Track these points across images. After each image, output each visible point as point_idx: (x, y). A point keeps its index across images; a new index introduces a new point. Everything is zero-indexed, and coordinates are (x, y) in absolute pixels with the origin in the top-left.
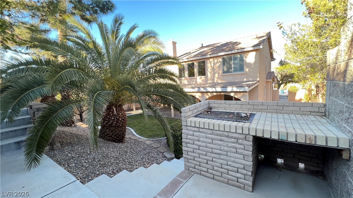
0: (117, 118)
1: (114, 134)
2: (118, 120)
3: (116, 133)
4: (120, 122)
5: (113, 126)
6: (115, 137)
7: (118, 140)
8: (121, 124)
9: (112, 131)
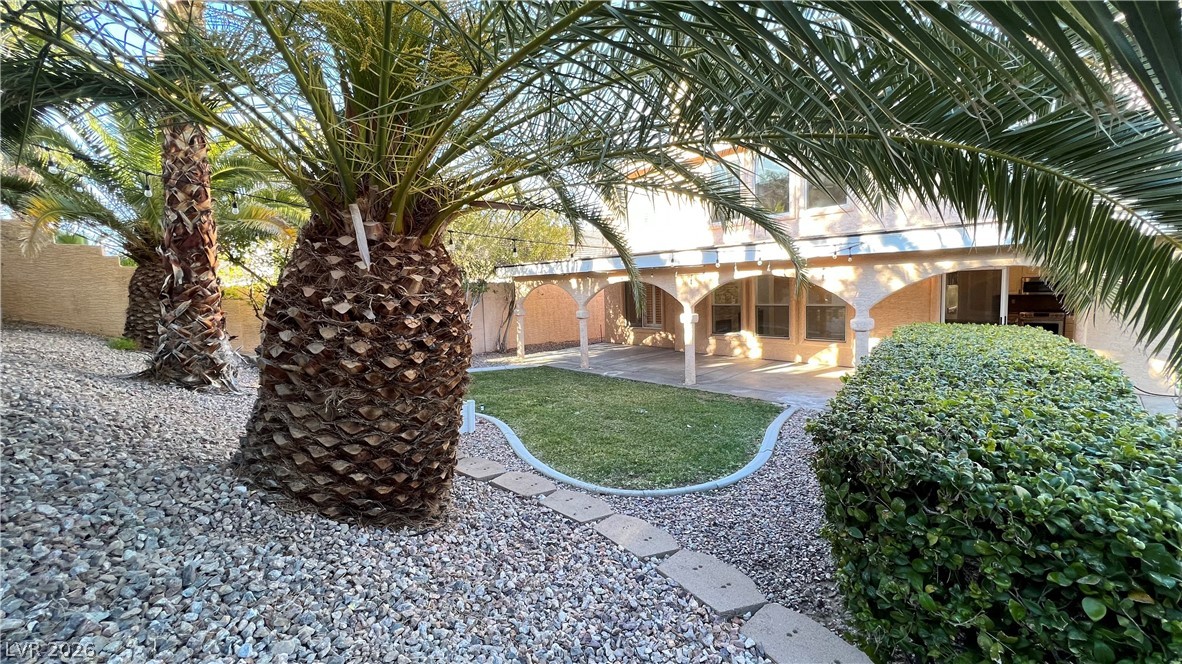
0: (379, 309)
1: (354, 450)
2: (390, 324)
3: (372, 441)
4: (404, 344)
5: (342, 376)
6: (359, 477)
7: (388, 501)
8: (412, 364)
9: (338, 418)
